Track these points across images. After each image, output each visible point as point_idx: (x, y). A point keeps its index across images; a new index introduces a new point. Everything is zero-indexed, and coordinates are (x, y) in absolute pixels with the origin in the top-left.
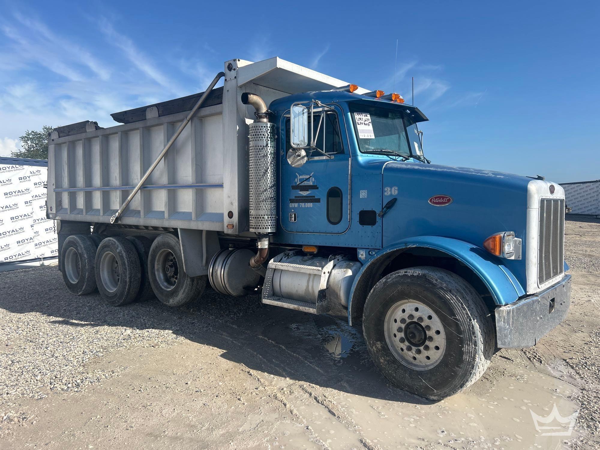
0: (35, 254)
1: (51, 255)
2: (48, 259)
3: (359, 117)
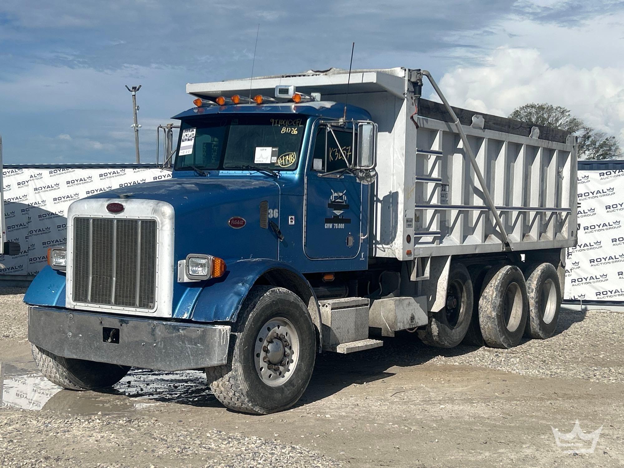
0: (570, 293)
1: (595, 298)
2: (593, 303)
3: (186, 134)
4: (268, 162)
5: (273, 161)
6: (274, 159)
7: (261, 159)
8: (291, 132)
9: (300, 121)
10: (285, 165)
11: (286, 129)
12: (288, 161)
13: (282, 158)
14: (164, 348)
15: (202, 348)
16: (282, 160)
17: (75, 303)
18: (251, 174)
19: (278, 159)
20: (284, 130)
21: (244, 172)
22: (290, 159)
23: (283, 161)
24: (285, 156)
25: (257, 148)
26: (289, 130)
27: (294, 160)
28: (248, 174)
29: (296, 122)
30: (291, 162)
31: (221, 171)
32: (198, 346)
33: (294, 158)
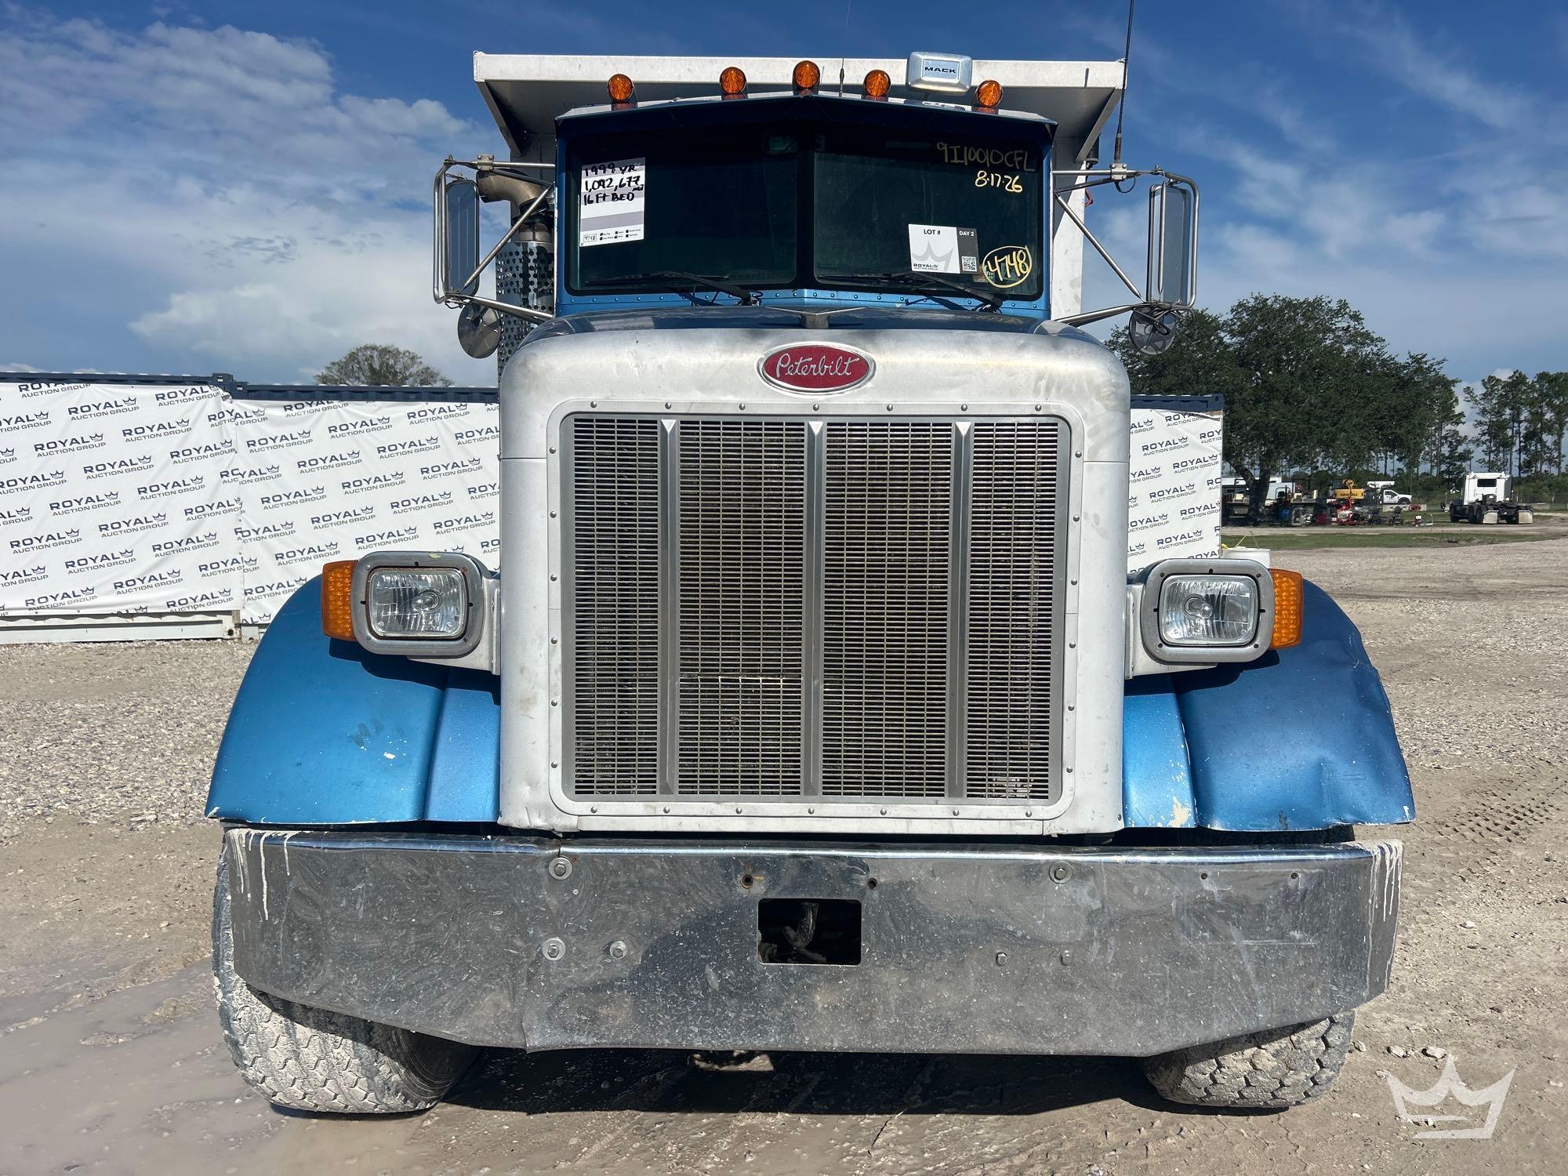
3: (598, 178)
4: (954, 269)
5: (967, 269)
6: (971, 264)
7: (930, 261)
8: (1003, 185)
9: (1022, 155)
10: (1004, 283)
11: (989, 176)
12: (1012, 269)
13: (991, 259)
14: (1117, 965)
15: (1311, 943)
16: (994, 267)
17: (583, 806)
18: (907, 303)
19: (980, 262)
20: (981, 179)
21: (886, 297)
22: (1015, 264)
23: (998, 268)
24: (1001, 255)
25: (912, 227)
26: (996, 179)
27: (1028, 270)
28: (898, 305)
29: (1012, 156)
30: (1022, 275)
31: (806, 292)
32: (1293, 939)
33: (1027, 261)
